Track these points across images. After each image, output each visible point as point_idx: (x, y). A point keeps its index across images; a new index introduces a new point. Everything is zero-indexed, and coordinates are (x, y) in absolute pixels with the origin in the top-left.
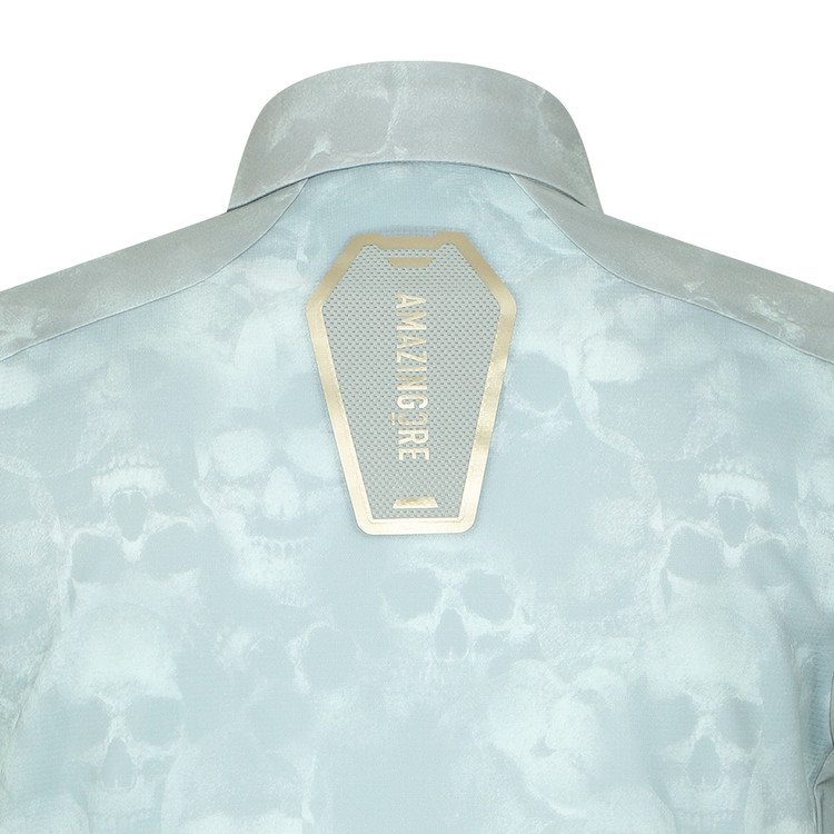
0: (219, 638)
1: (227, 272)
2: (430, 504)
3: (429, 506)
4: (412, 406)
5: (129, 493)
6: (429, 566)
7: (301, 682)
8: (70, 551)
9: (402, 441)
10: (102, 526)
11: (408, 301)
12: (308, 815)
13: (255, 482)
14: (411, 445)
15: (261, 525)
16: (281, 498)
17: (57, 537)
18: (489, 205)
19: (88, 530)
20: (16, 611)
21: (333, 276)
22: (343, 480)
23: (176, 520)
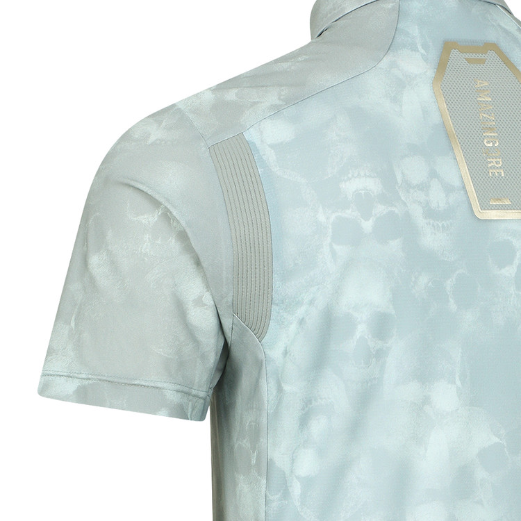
0: (413, 279)
1: (386, 61)
2: (507, 202)
3: (507, 203)
4: (491, 145)
5: (363, 192)
6: (510, 238)
7: (453, 306)
8: (330, 227)
9: (490, 165)
10: (349, 211)
11: (480, 83)
12: (458, 383)
13: (424, 187)
14: (494, 167)
15: (430, 213)
16: (438, 198)
17: (321, 218)
18: (499, 26)
19: (340, 214)
20: (296, 262)
21: (441, 66)
22: (464, 187)
23: (390, 209)
